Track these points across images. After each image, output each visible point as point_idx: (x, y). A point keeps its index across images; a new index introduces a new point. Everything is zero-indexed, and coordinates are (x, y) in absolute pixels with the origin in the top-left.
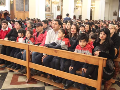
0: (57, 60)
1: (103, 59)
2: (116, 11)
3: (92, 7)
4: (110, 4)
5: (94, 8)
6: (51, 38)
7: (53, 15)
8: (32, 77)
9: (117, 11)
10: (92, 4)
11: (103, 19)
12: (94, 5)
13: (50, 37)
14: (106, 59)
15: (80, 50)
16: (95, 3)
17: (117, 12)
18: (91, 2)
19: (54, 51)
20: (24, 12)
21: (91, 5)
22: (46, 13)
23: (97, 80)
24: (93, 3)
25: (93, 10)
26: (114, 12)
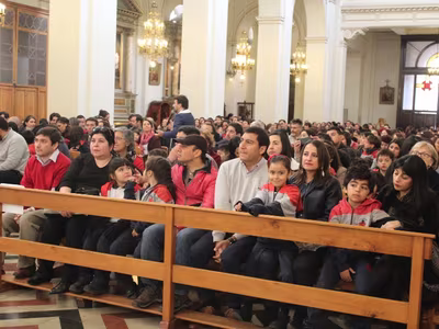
0: (265, 254)
1: (425, 238)
2: (391, 85)
3: (293, 66)
4: (364, 57)
5: (305, 72)
6: (235, 186)
7: (133, 102)
8: (178, 317)
9: (394, 84)
10: (294, 55)
11: (339, 119)
12: (304, 60)
13: (231, 185)
14: (433, 236)
15: (349, 215)
16: (305, 51)
17: (393, 89)
18: (293, 51)
19: (267, 224)
20: (15, 86)
21: (292, 62)
22: (116, 95)
23: (408, 301)
24: (298, 55)
25: (297, 80)
26: (381, 89)
